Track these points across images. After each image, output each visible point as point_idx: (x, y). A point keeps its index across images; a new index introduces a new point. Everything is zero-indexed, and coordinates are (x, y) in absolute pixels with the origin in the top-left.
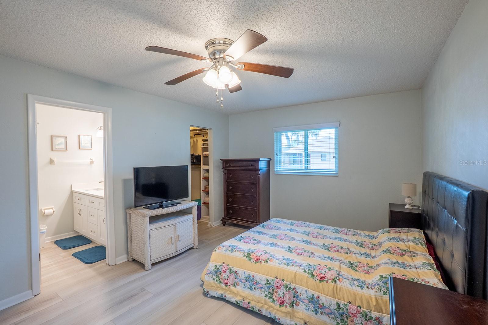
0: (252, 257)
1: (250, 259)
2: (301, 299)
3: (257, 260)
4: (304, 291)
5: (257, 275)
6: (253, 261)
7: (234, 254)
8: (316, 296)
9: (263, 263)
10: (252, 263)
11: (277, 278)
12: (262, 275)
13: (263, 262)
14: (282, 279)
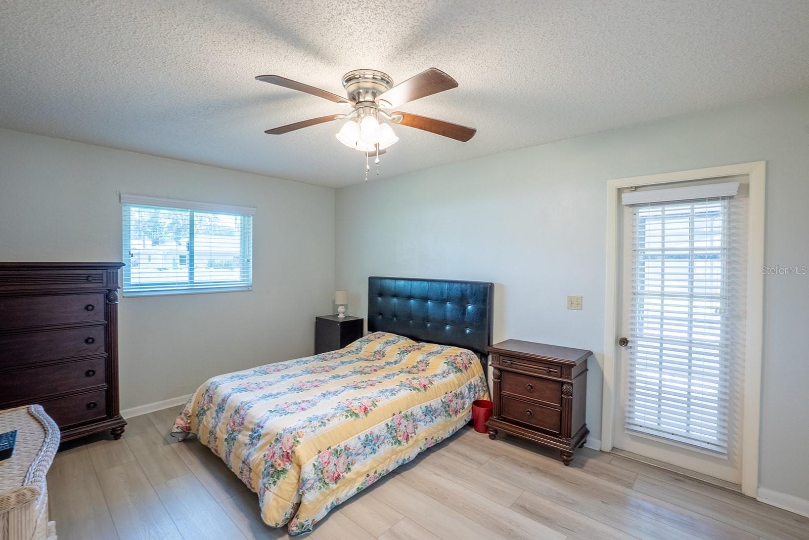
0: (356, 412)
1: (357, 415)
2: (418, 419)
3: (366, 410)
4: (417, 411)
5: (375, 428)
6: (361, 414)
7: (330, 425)
8: (428, 405)
9: (374, 409)
10: (362, 418)
11: (394, 415)
12: (379, 424)
13: (372, 408)
14: (399, 412)
